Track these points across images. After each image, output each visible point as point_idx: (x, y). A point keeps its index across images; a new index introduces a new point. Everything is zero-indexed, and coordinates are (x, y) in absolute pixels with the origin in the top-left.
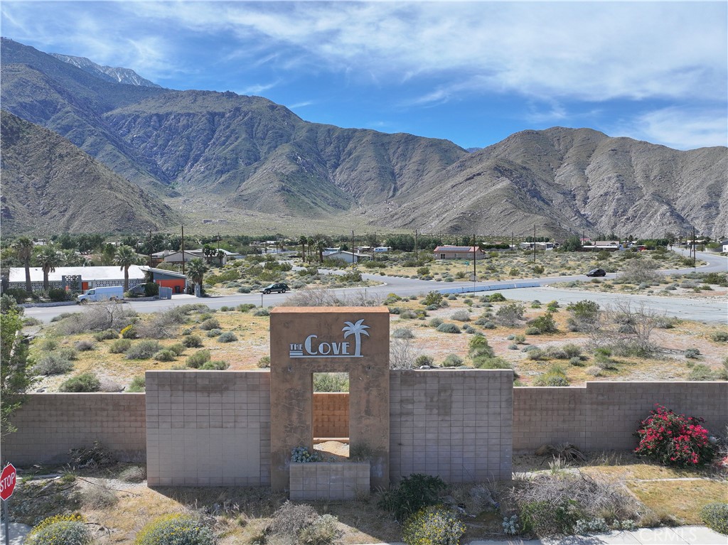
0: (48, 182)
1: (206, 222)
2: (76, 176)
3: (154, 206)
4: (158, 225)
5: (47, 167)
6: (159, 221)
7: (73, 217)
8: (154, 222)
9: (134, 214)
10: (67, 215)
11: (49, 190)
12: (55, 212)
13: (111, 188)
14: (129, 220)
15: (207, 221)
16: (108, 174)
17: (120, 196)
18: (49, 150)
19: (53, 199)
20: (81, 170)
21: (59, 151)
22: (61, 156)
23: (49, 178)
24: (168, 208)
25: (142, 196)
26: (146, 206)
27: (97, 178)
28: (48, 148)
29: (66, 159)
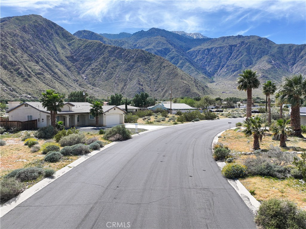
0: (158, 78)
1: (223, 92)
2: (169, 74)
3: (200, 86)
4: (200, 94)
5: (159, 72)
6: (201, 93)
7: (166, 91)
8: (198, 93)
9: (190, 90)
10: (164, 91)
11: (159, 81)
12: (160, 90)
13: (182, 79)
14: (188, 92)
15: (224, 92)
16: (182, 73)
17: (185, 82)
18: (160, 65)
19: (159, 84)
20: (171, 72)
21: (164, 65)
22: (164, 67)
23: (159, 76)
24: (207, 87)
25: (195, 82)
26: (196, 86)
27: (177, 75)
28: (160, 64)
29: (166, 68)
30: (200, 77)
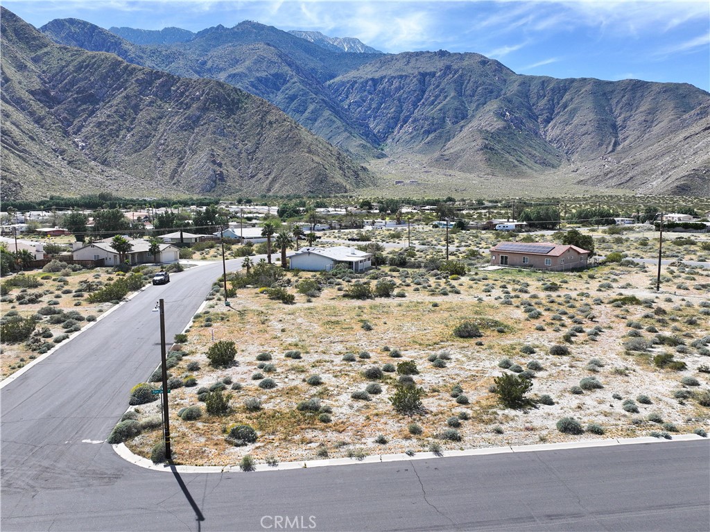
0: (258, 148)
1: (397, 183)
2: (281, 141)
3: (349, 168)
4: (348, 187)
5: (258, 134)
6: (351, 183)
7: (274, 180)
8: (344, 184)
9: (326, 176)
10: (270, 178)
11: (259, 155)
12: (261, 175)
13: (310, 152)
14: (321, 182)
15: (399, 182)
16: (309, 138)
17: (316, 159)
18: (262, 118)
19: (260, 163)
20: (285, 136)
21: (270, 118)
22: (271, 123)
23: (259, 144)
24: (364, 169)
25: (338, 158)
26: (341, 168)
27: (299, 142)
28: (260, 116)
29: (274, 125)
30: (355, 144)
